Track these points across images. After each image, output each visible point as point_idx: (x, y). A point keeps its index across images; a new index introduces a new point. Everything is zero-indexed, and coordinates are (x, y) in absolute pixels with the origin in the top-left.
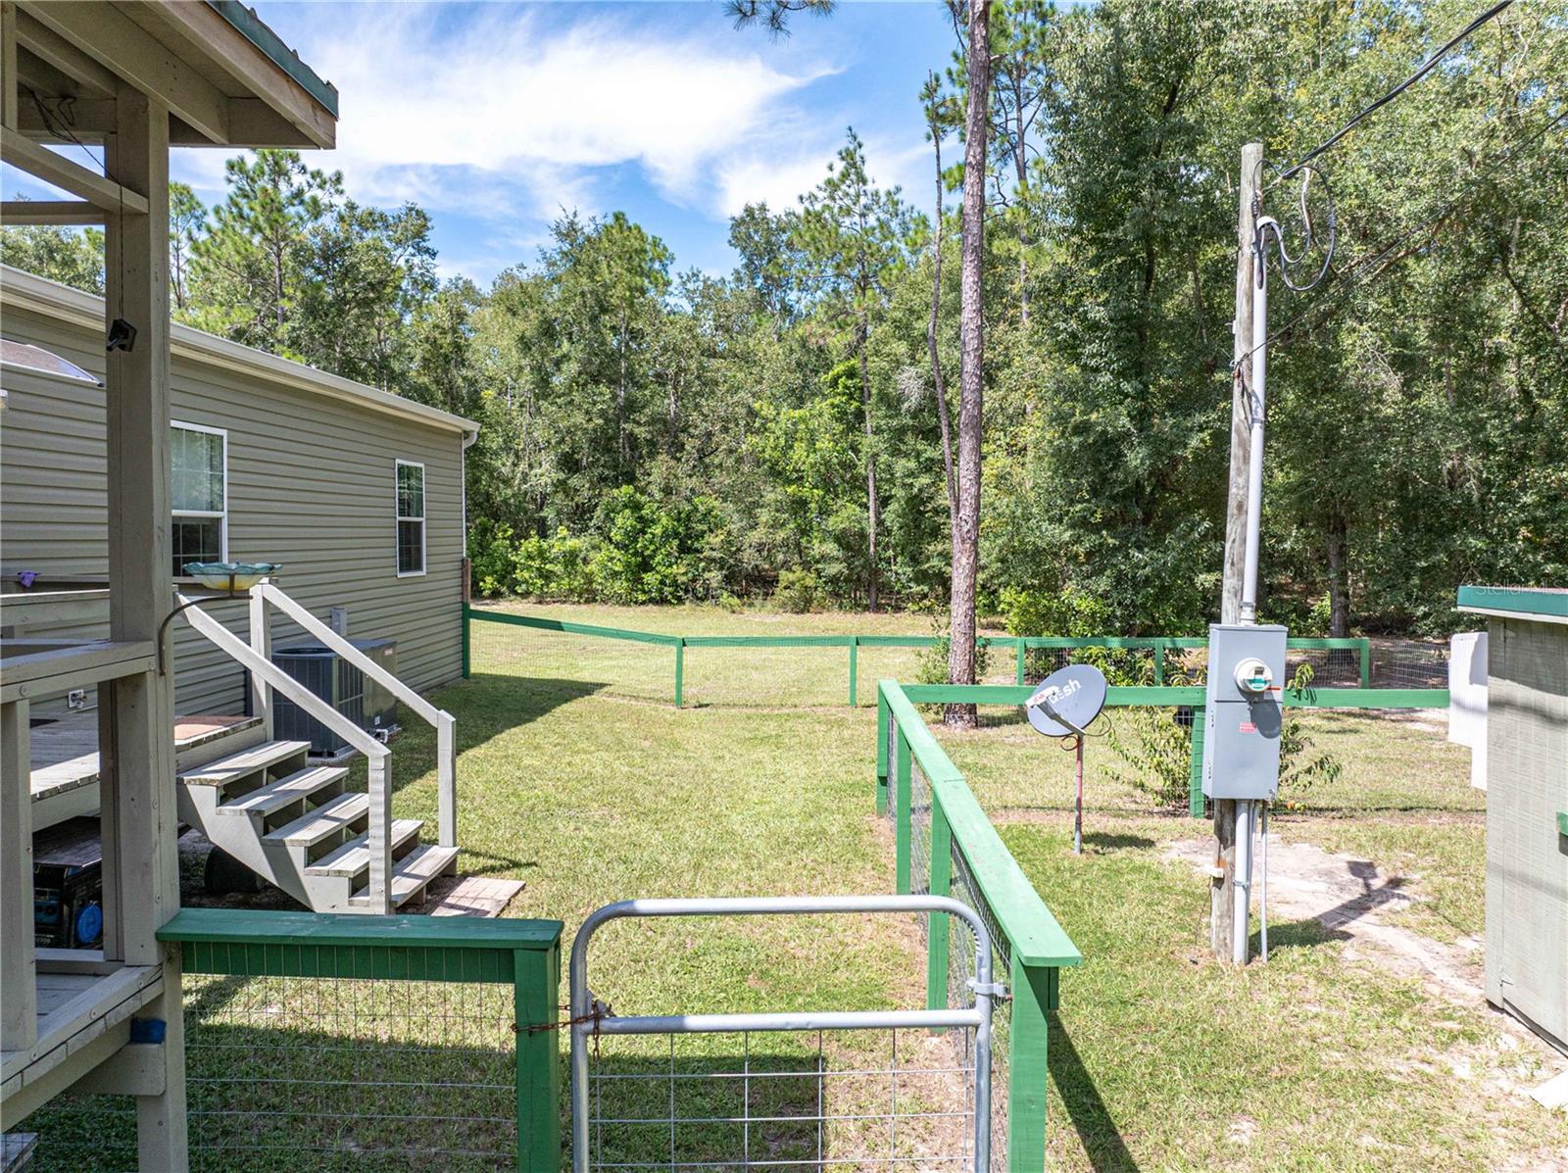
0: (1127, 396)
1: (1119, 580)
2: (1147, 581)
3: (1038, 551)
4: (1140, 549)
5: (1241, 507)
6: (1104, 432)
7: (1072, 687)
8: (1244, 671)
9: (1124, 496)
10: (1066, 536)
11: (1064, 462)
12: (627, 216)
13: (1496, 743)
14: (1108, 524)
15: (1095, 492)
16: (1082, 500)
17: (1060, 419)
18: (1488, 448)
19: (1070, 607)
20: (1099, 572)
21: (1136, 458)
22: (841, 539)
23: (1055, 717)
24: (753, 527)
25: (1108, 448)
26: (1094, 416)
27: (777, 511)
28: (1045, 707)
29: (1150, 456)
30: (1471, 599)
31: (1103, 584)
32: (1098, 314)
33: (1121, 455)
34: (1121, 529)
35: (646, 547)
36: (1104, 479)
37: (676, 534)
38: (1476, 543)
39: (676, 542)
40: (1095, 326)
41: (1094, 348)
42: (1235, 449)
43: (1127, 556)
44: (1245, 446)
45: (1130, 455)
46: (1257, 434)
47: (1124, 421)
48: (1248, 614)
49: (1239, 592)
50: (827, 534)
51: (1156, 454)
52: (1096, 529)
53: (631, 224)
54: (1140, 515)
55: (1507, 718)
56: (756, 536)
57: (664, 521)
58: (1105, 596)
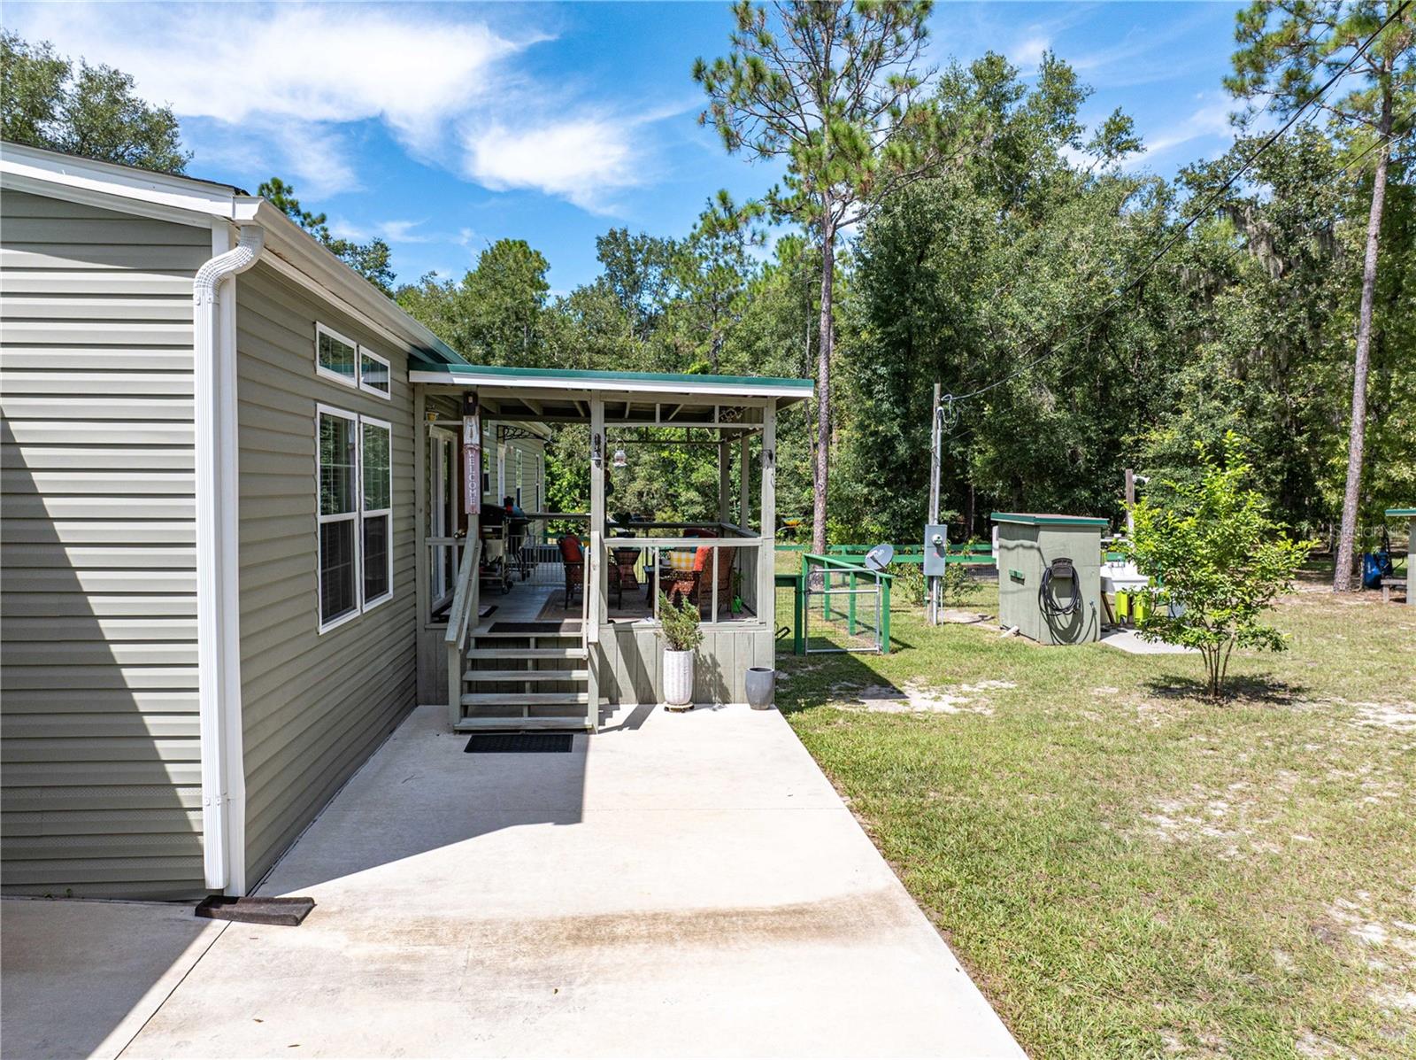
0: (898, 416)
1: (894, 514)
2: (909, 516)
3: (848, 498)
4: (905, 499)
5: (934, 490)
6: (886, 435)
7: (882, 551)
8: (935, 538)
9: (896, 468)
10: (866, 491)
11: (863, 449)
12: (529, 244)
13: (1000, 556)
14: (888, 484)
15: (881, 466)
16: (874, 471)
17: (862, 427)
18: (1089, 441)
19: (867, 530)
20: (883, 511)
21: (902, 449)
22: (702, 489)
23: (876, 561)
24: (634, 479)
25: (888, 443)
26: (881, 428)
27: (652, 468)
28: (872, 558)
29: (910, 448)
30: (996, 516)
31: (884, 517)
32: (883, 371)
33: (894, 447)
34: (894, 487)
35: (555, 495)
36: (886, 459)
37: (577, 486)
38: (1085, 494)
39: (577, 492)
40: (881, 376)
41: (880, 387)
42: (932, 474)
43: (897, 502)
44: (935, 472)
45: (900, 448)
46: (938, 469)
47: (896, 429)
48: (936, 522)
49: (933, 515)
50: (689, 486)
51: (912, 447)
52: (880, 487)
53: (532, 250)
54: (905, 479)
55: (1002, 550)
56: (638, 485)
57: (568, 475)
58: (885, 524)
